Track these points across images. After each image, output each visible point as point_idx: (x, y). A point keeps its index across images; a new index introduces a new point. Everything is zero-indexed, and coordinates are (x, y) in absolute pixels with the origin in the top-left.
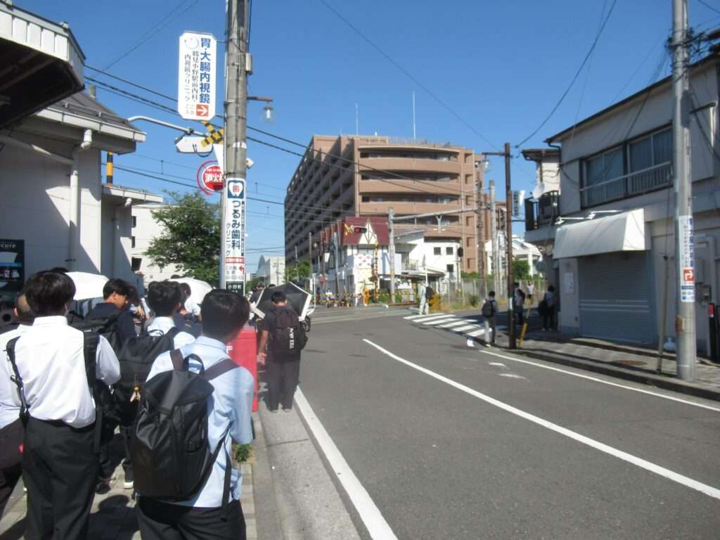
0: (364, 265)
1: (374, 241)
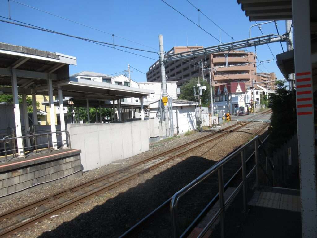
0: (242, 100)
1: (241, 91)
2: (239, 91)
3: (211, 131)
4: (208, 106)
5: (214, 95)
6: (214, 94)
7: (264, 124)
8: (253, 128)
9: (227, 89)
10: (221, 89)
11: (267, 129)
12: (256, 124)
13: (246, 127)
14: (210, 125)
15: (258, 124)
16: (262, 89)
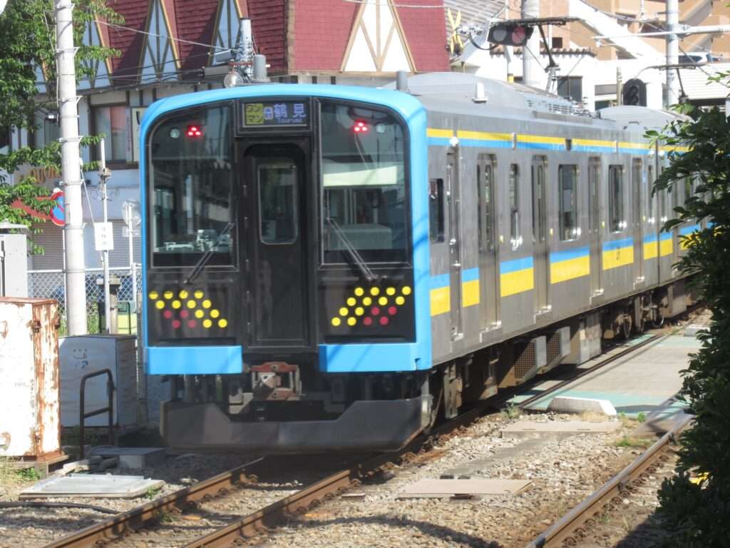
2: (378, 59)
3: (49, 508)
4: (19, 209)
5: (103, 83)
6: (104, 69)
7: (625, 444)
8: (518, 485)
9: (247, 26)
10: (183, 26)
11: (648, 498)
12: (545, 435)
13: (443, 464)
14: (37, 439)
15: (563, 436)
16: (623, 55)
